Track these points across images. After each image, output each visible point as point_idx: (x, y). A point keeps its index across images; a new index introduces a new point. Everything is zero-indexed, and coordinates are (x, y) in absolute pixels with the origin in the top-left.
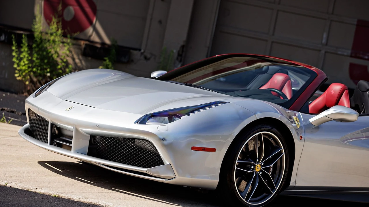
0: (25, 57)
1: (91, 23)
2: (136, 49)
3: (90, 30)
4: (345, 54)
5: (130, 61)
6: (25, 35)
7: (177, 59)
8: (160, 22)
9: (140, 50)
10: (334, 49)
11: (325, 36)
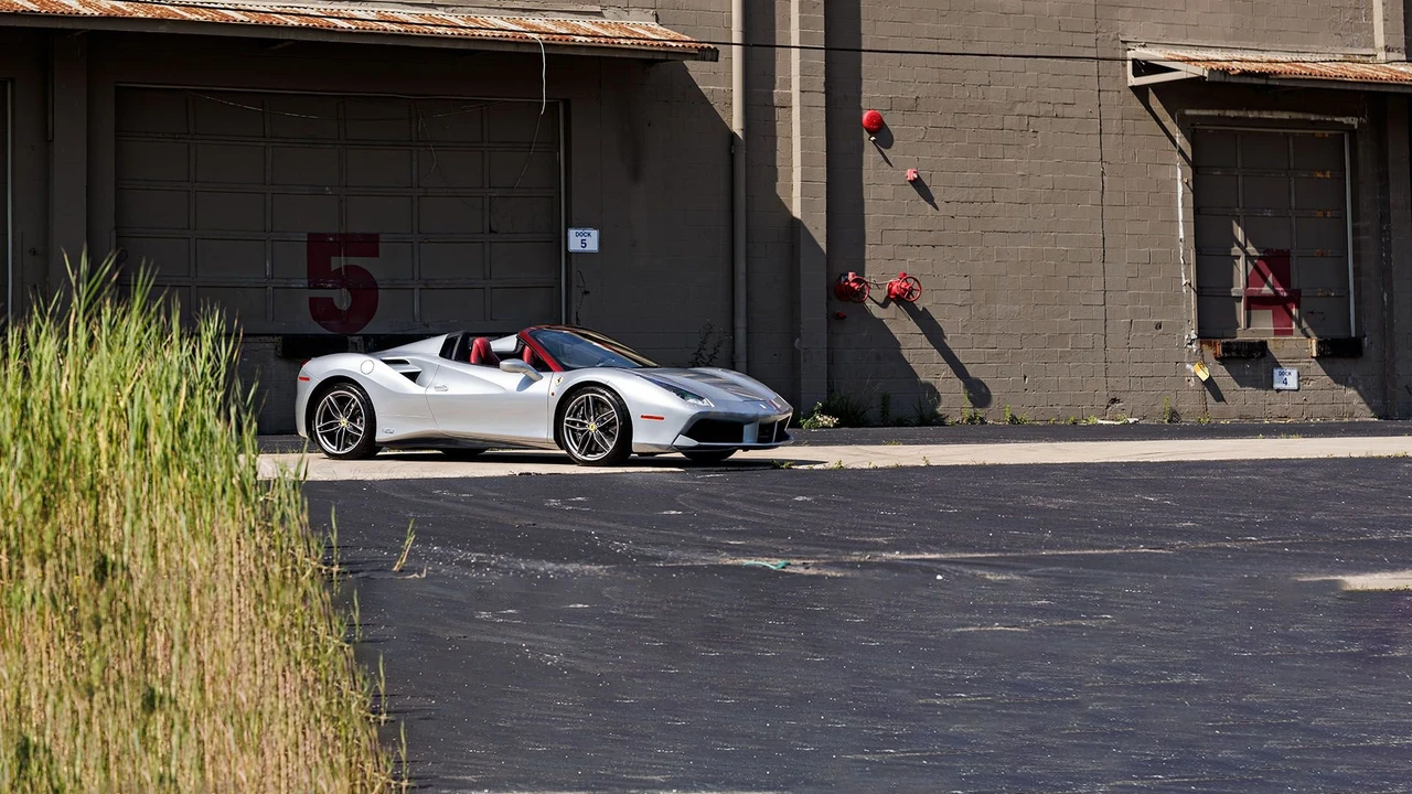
4: (301, 286)
8: (35, 287)
10: (285, 281)
11: (268, 264)
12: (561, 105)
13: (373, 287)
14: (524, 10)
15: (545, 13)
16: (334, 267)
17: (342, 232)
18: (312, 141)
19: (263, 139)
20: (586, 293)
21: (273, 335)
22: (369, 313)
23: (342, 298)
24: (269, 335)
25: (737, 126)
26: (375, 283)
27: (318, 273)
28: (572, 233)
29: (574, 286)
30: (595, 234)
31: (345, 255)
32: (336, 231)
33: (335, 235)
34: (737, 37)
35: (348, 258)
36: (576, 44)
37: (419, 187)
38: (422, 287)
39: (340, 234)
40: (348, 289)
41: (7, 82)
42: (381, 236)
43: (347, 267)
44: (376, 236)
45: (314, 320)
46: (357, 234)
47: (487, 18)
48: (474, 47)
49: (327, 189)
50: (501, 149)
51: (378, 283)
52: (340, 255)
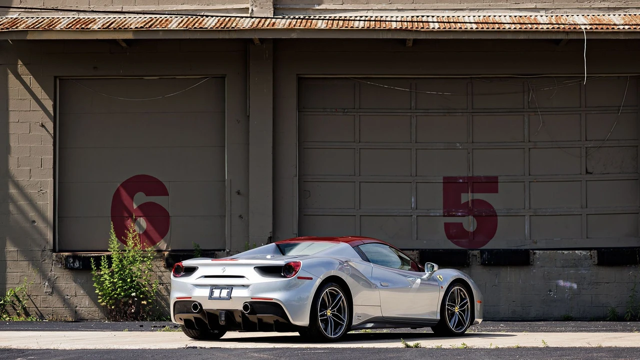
0: (106, 280)
2: (220, 250)
3: (167, 238)
4: (438, 215)
6: (104, 256)
8: (240, 216)
9: (224, 250)
10: (426, 211)
11: (413, 200)
13: (494, 215)
14: (609, 9)
15: (626, 10)
16: (463, 200)
17: (470, 175)
18: (446, 111)
19: (410, 111)
21: (413, 250)
22: (491, 234)
23: (469, 224)
24: (410, 250)
26: (494, 211)
27: (451, 204)
31: (473, 192)
32: (464, 174)
33: (464, 177)
35: (474, 194)
36: (614, 30)
37: (529, 141)
38: (532, 214)
39: (468, 178)
40: (474, 216)
41: (225, 77)
42: (499, 178)
43: (473, 201)
44: (496, 178)
45: (449, 239)
46: (481, 177)
47: (575, 16)
48: (532, 37)
49: (458, 145)
50: (596, 112)
51: (497, 211)
52: (468, 193)
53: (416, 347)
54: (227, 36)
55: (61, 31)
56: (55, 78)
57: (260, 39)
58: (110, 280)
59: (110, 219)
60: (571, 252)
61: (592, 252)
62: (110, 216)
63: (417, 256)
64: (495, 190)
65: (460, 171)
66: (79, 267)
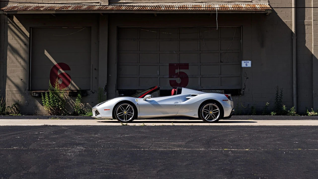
0: (47, 101)
1: (70, 82)
2: (88, 90)
3: (70, 86)
4: (167, 77)
5: (87, 95)
6: (46, 92)
7: (105, 91)
8: (96, 78)
9: (90, 90)
10: (163, 76)
11: (158, 72)
12: (241, 27)
13: (187, 77)
15: (235, 3)
16: (176, 72)
18: (170, 40)
19: (157, 40)
20: (248, 78)
22: (186, 84)
23: (178, 80)
25: (293, 30)
26: (187, 76)
27: (172, 74)
28: (243, 62)
29: (244, 77)
30: (250, 62)
31: (180, 69)
33: (176, 64)
34: (293, 6)
35: (180, 70)
36: (227, 10)
37: (200, 51)
38: (201, 77)
39: (178, 64)
40: (180, 78)
41: (91, 27)
42: (189, 64)
43: (180, 72)
44: (188, 64)
45: (171, 86)
46: (182, 63)
47: (216, 5)
48: (198, 12)
49: (174, 52)
50: (224, 40)
51: (188, 76)
52: (178, 69)
53: (126, 125)
54: (89, 12)
55: (30, 10)
56: (30, 28)
57: (102, 13)
58: (48, 101)
59: (49, 79)
60: (215, 91)
61: (222, 91)
62: (49, 77)
63: (159, 92)
64: (188, 69)
65: (175, 62)
66: (38, 96)
